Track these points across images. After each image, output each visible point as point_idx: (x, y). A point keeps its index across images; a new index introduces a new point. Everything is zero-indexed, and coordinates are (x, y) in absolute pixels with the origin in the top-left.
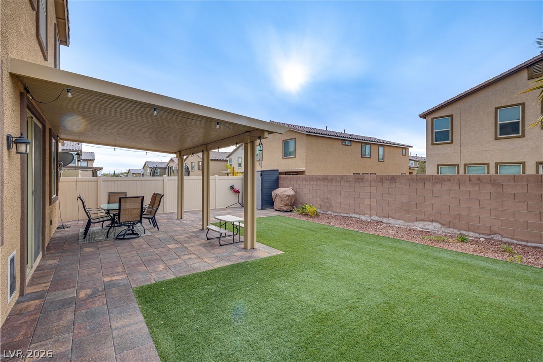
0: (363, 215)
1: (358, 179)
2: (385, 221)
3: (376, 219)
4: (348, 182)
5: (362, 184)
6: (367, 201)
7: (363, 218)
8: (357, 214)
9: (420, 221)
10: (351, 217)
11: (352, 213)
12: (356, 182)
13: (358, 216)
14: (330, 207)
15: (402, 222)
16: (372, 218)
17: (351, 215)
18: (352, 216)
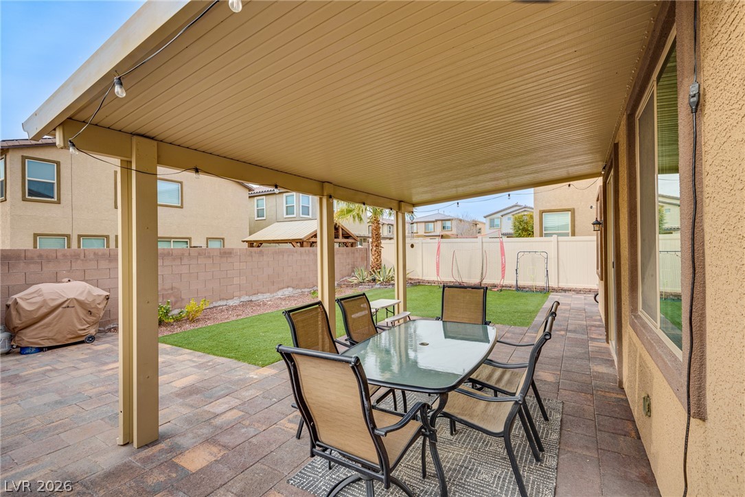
0: (230, 299)
1: (225, 253)
2: (254, 298)
3: (245, 298)
4: (210, 257)
5: (229, 260)
6: (236, 281)
7: (231, 303)
8: (223, 299)
9: (281, 289)
10: (215, 307)
11: (216, 301)
12: (221, 257)
13: (224, 303)
14: (176, 302)
15: (269, 294)
16: (242, 300)
17: (215, 304)
18: (217, 305)
